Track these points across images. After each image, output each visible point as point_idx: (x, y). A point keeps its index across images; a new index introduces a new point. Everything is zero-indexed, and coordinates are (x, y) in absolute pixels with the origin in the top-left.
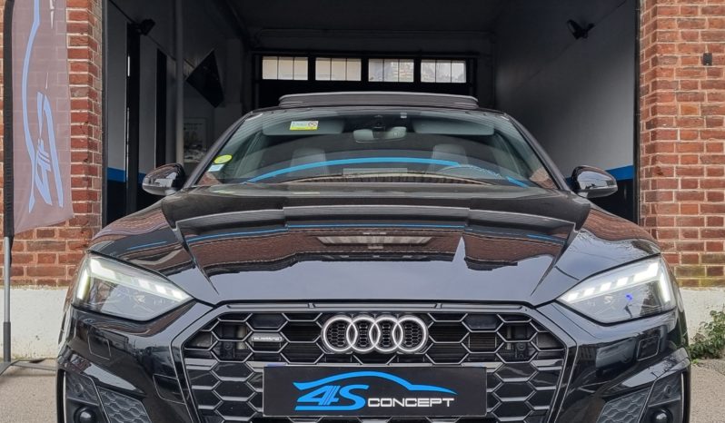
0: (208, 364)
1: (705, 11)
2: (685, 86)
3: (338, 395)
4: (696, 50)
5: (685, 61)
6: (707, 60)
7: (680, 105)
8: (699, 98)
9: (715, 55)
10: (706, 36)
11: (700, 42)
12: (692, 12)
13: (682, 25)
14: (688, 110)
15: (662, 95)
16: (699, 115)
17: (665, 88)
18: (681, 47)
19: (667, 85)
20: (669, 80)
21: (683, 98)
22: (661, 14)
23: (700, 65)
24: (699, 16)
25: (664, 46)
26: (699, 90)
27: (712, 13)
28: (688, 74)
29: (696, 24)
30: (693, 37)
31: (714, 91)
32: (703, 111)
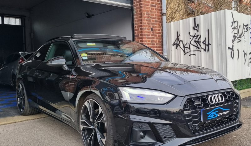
0: (189, 112)
1: (151, 18)
2: (148, 35)
3: (214, 114)
4: (150, 27)
5: (148, 29)
6: (152, 29)
7: (147, 40)
8: (150, 38)
9: (153, 28)
10: (152, 24)
11: (150, 25)
12: (148, 18)
13: (147, 20)
14: (149, 41)
15: (144, 37)
16: (151, 42)
17: (144, 35)
18: (147, 26)
19: (145, 35)
20: (145, 34)
21: (148, 38)
22: (143, 17)
23: (150, 30)
25: (144, 25)
26: (151, 36)
27: (152, 18)
28: (148, 32)
29: (149, 21)
30: (149, 24)
31: (153, 37)
32: (152, 42)
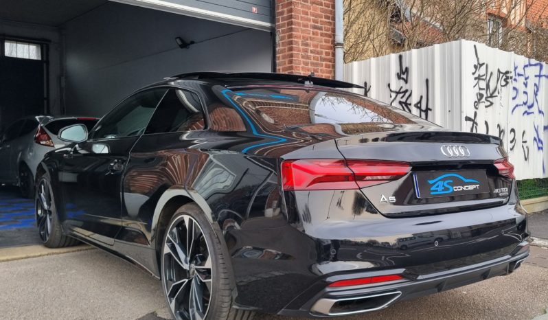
1: (312, 52)
4: (308, 70)
9: (316, 74)
10: (313, 64)
11: (310, 67)
12: (306, 51)
13: (303, 57)
18: (303, 68)
22: (295, 50)
24: (309, 54)
25: (296, 67)
27: (314, 53)
29: (308, 58)
30: (306, 64)
